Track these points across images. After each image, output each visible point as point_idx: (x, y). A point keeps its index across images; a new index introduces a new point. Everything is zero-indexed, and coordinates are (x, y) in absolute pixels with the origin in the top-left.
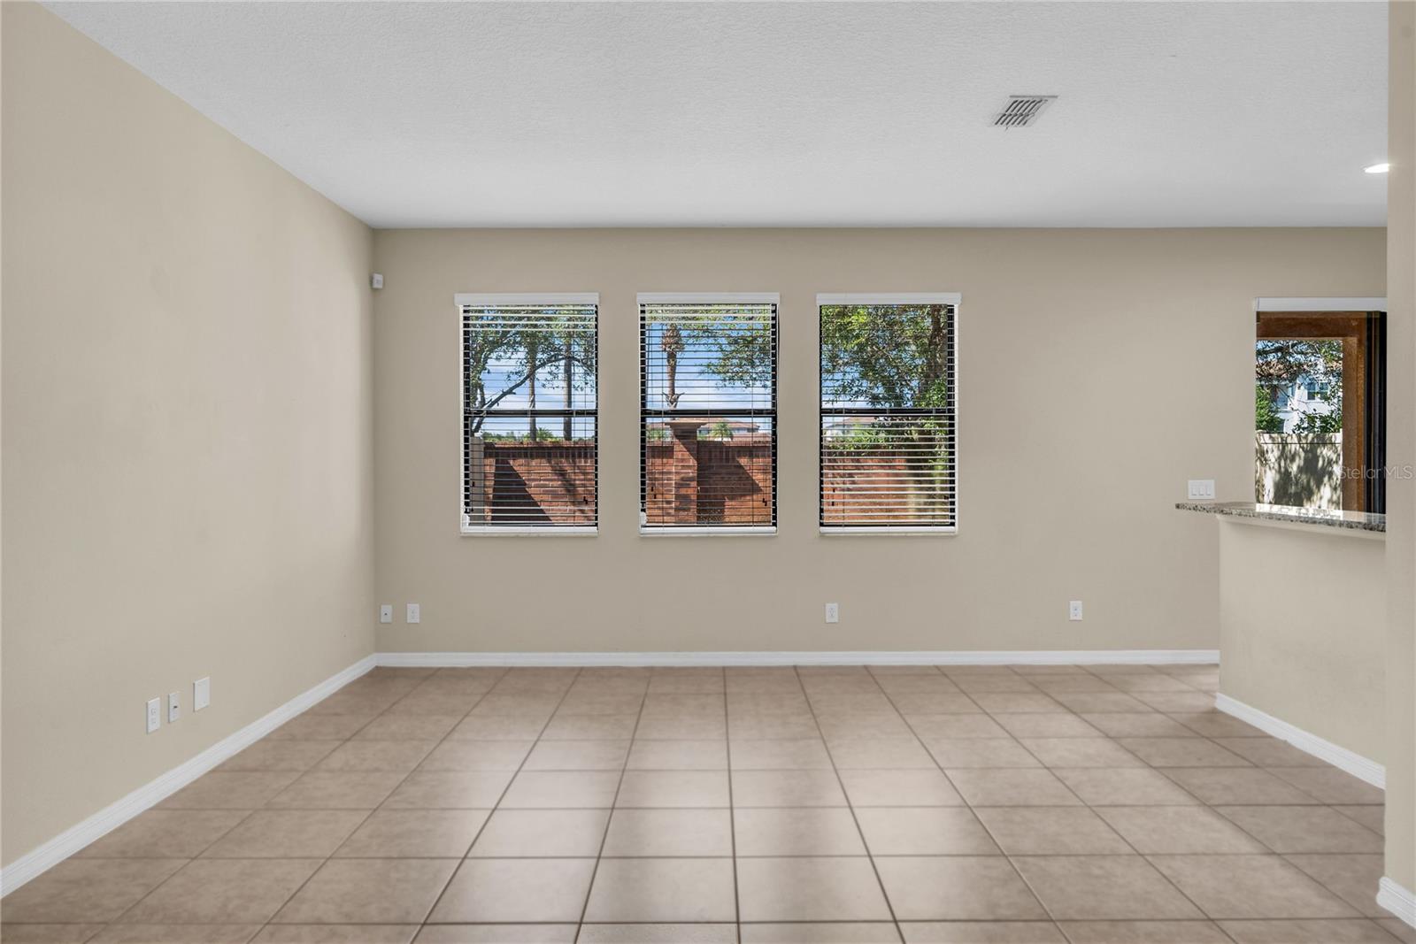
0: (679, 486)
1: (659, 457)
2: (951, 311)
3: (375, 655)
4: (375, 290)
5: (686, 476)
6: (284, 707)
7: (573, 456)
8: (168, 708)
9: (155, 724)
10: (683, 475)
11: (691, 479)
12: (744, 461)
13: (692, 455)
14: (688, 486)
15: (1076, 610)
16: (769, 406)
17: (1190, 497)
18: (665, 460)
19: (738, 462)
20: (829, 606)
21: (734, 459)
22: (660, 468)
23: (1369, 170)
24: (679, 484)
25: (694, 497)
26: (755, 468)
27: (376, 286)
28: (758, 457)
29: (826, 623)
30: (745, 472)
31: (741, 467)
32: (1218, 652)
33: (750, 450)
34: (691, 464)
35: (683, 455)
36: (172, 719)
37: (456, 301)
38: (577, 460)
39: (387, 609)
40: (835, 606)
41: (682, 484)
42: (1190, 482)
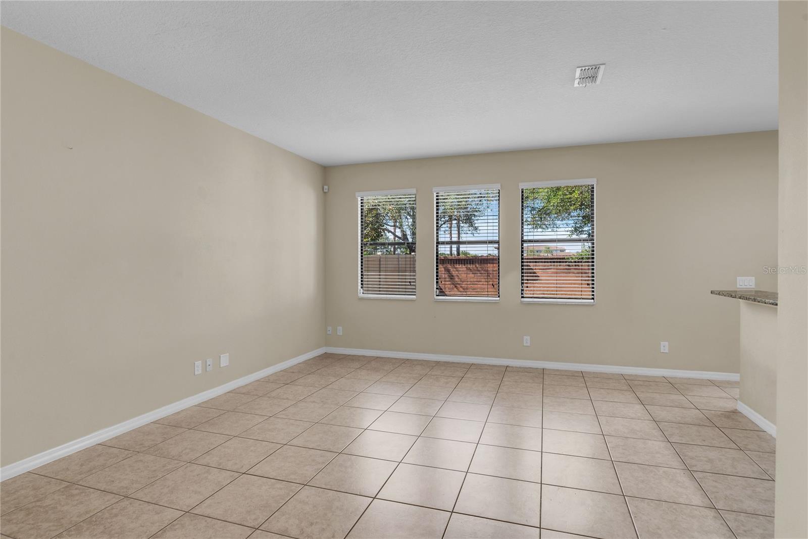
2: (593, 188)
3: (324, 348)
4: (325, 193)
6: (271, 368)
7: (454, 263)
8: (205, 366)
9: (198, 371)
15: (665, 347)
17: (738, 286)
20: (525, 337)
27: (325, 191)
29: (523, 346)
32: (739, 375)
36: (207, 370)
37: (357, 195)
38: (455, 265)
39: (329, 328)
40: (528, 338)
42: (738, 278)
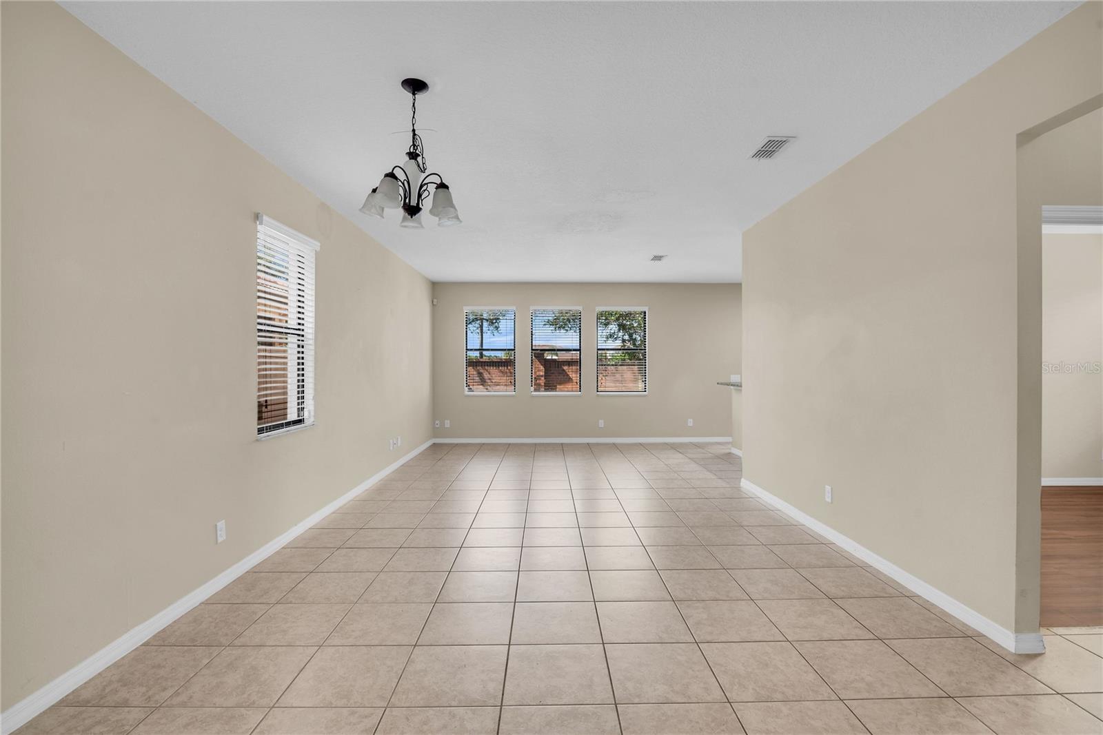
2: (645, 313)
3: (434, 439)
10: (538, 375)
11: (542, 376)
12: (565, 368)
13: (542, 366)
14: (540, 379)
16: (578, 348)
21: (561, 367)
24: (536, 378)
25: (543, 384)
26: (570, 370)
28: (574, 365)
30: (566, 373)
31: (564, 370)
33: (570, 363)
34: (542, 370)
35: (538, 366)
39: (438, 422)
40: (602, 421)
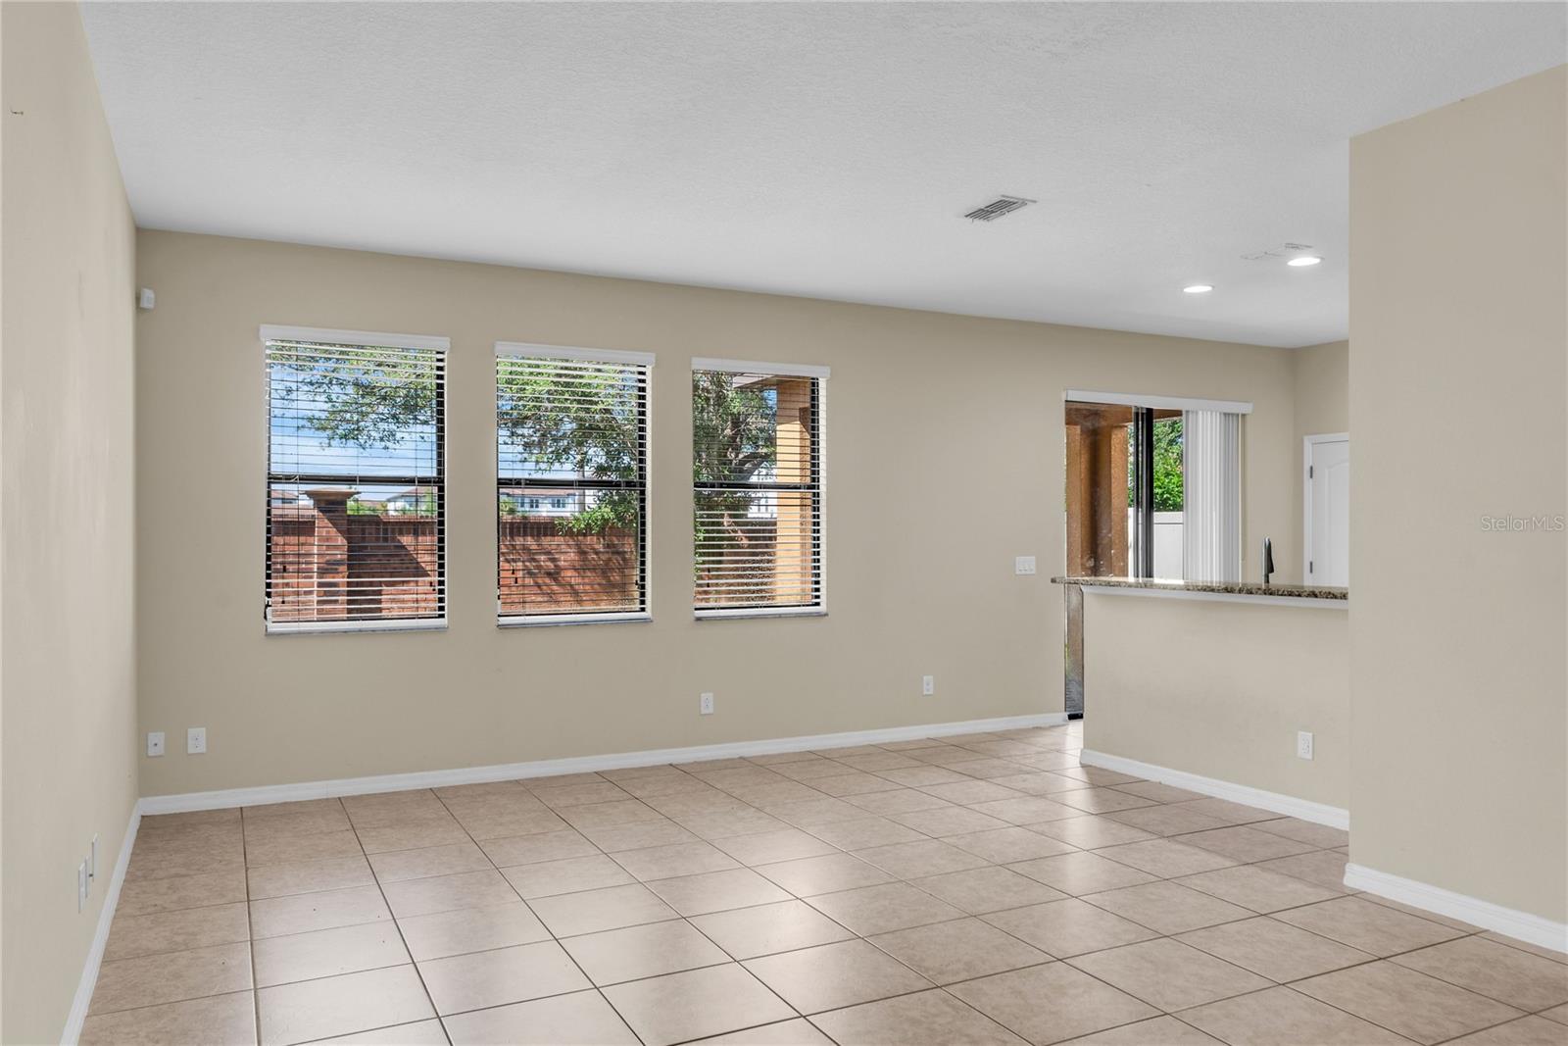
0: (322, 572)
1: (293, 534)
5: (333, 558)
10: (328, 558)
11: (339, 563)
12: (407, 540)
13: (340, 532)
14: (336, 572)
18: (302, 539)
19: (399, 541)
21: (394, 539)
22: (296, 548)
23: (1187, 290)
24: (323, 569)
26: (420, 547)
28: (424, 534)
30: (408, 554)
31: (403, 547)
33: (416, 527)
34: (339, 543)
35: (328, 532)
39: (157, 738)
40: (710, 695)
41: (327, 569)
